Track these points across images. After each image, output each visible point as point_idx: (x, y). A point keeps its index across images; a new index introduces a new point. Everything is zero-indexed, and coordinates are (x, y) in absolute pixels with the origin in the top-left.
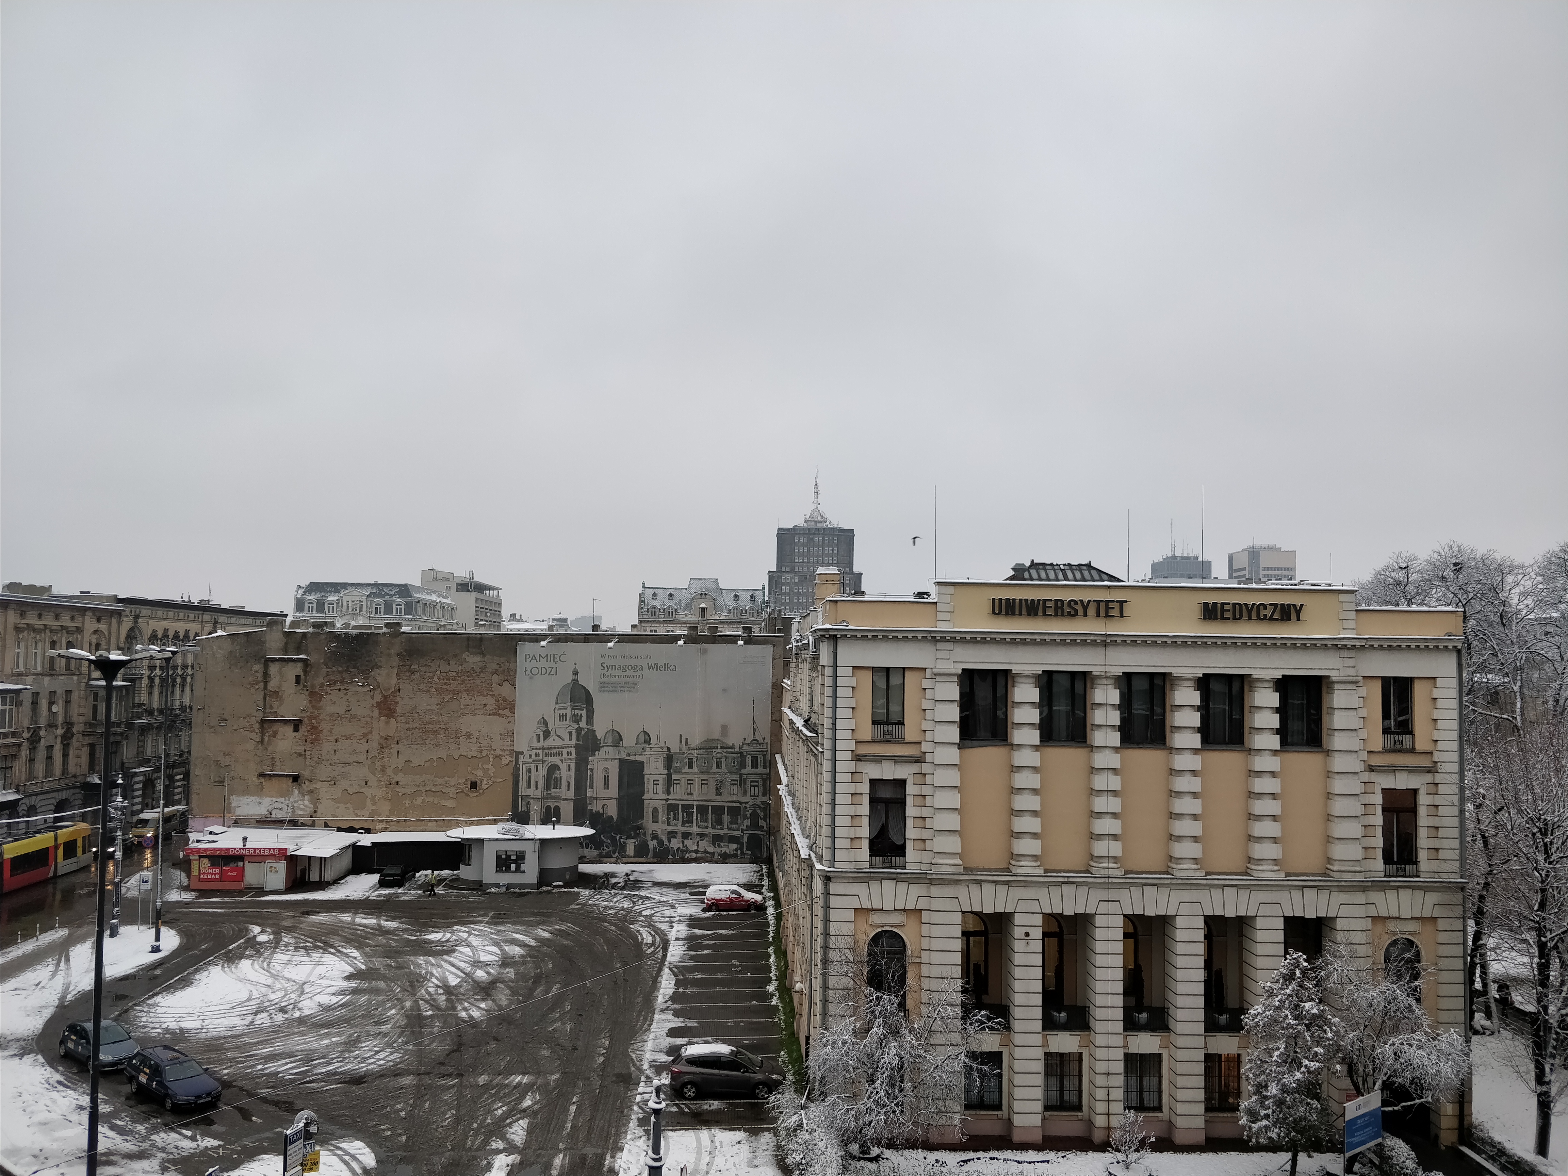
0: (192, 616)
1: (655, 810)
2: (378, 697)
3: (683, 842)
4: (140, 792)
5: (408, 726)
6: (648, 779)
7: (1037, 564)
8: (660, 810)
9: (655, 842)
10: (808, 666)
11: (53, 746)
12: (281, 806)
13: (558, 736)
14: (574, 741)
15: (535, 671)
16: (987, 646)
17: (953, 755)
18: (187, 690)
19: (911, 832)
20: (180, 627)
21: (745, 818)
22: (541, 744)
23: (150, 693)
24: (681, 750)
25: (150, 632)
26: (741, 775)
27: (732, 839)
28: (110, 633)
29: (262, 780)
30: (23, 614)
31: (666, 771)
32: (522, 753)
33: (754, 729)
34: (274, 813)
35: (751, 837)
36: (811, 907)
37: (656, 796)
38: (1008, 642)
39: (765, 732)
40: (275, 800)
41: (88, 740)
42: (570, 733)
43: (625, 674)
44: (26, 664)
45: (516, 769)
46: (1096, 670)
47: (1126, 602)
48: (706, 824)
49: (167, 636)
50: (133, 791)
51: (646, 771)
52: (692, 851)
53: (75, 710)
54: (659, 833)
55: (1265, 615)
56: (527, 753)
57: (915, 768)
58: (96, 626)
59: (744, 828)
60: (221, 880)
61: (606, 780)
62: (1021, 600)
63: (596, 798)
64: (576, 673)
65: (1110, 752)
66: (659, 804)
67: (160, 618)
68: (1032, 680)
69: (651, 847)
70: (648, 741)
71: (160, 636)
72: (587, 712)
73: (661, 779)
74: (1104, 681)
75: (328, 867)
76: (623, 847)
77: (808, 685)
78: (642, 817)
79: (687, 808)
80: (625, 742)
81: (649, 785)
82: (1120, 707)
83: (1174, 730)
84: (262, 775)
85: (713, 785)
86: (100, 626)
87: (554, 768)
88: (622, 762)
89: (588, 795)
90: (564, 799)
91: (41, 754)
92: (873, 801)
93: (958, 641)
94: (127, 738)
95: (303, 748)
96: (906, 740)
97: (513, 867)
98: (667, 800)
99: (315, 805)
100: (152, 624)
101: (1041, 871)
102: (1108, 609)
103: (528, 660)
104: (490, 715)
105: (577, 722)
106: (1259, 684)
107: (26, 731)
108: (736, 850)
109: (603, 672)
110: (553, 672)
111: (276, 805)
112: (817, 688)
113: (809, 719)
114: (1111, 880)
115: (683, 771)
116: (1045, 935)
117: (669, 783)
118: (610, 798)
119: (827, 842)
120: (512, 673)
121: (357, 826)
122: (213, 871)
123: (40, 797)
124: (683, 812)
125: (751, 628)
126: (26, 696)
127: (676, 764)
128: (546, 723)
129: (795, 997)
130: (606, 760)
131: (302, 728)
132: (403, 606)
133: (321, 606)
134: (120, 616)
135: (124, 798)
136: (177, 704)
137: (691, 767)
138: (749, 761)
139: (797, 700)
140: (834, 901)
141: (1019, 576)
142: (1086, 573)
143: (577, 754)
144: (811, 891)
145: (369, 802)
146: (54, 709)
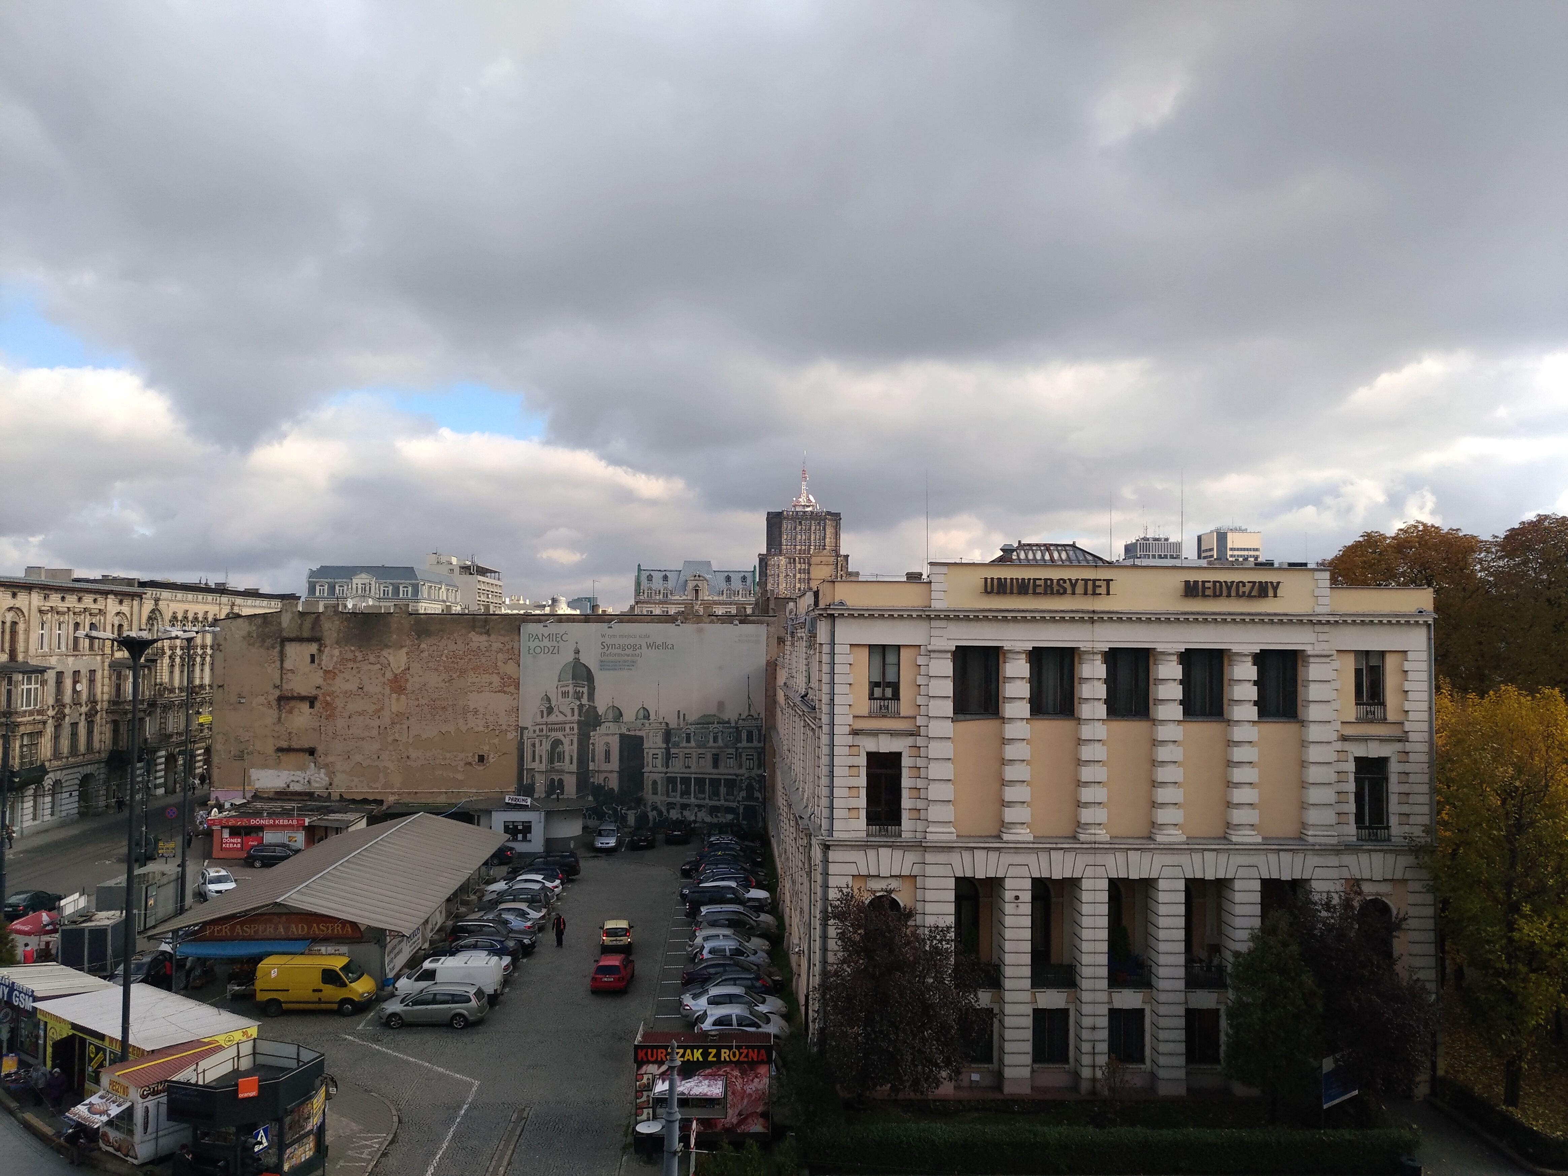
0: (210, 598)
1: (655, 783)
2: (389, 675)
3: (682, 813)
4: (163, 767)
5: (417, 703)
6: (648, 753)
7: (1024, 545)
8: (659, 783)
9: (655, 813)
10: (805, 644)
11: (77, 723)
12: (295, 779)
13: (560, 712)
14: (576, 717)
15: (538, 650)
16: (979, 623)
17: (947, 728)
18: (207, 668)
19: (907, 802)
20: (200, 609)
21: (741, 789)
22: (545, 719)
23: (171, 672)
24: (679, 725)
25: (170, 614)
26: (737, 749)
27: (729, 810)
28: (132, 615)
29: (280, 754)
30: (47, 598)
31: (665, 746)
32: (527, 728)
33: (750, 705)
34: (291, 786)
35: (746, 808)
36: (809, 874)
37: (655, 769)
38: (999, 620)
39: (760, 708)
40: (292, 773)
41: (111, 717)
42: (573, 709)
43: (627, 652)
44: (50, 645)
45: (522, 743)
46: (1083, 646)
47: (1111, 580)
48: (703, 796)
49: (186, 618)
50: (156, 765)
51: (645, 745)
52: (690, 822)
53: (99, 688)
54: (659, 804)
55: (1244, 592)
56: (531, 729)
57: (910, 741)
58: (118, 608)
59: (740, 799)
60: (241, 850)
61: (607, 753)
62: (1012, 579)
63: (598, 772)
64: (577, 652)
65: (1097, 724)
66: (659, 777)
67: (179, 601)
68: (1023, 656)
69: (651, 817)
70: (647, 717)
71: (180, 618)
72: (589, 689)
73: (661, 753)
74: (1091, 657)
76: (624, 818)
77: (805, 662)
78: (642, 789)
79: (686, 781)
80: (626, 718)
81: (648, 758)
82: (1106, 681)
83: (1158, 702)
84: (279, 750)
85: (709, 758)
86: (122, 608)
87: (557, 743)
88: (622, 736)
89: (590, 769)
90: (567, 773)
91: (66, 731)
92: (869, 773)
93: (951, 619)
94: (149, 714)
95: (318, 724)
96: (901, 715)
97: (520, 836)
98: (666, 773)
99: (330, 778)
100: (173, 606)
101: (1031, 838)
102: (1095, 587)
103: (532, 640)
104: (496, 692)
105: (579, 699)
106: (1236, 658)
107: (51, 708)
108: (733, 820)
109: (604, 650)
110: (556, 651)
111: (292, 778)
112: (815, 665)
113: (806, 695)
114: (1097, 845)
115: (681, 745)
116: (1034, 899)
117: (668, 756)
118: (611, 772)
119: (825, 813)
120: (516, 652)
121: (371, 798)
122: (235, 840)
123: (65, 772)
124: (681, 784)
125: (745, 608)
126: (51, 676)
127: (675, 739)
128: (549, 700)
129: (794, 959)
130: (607, 734)
131: (318, 705)
132: (410, 588)
133: (332, 588)
134: (142, 599)
135: (148, 772)
136: (197, 682)
137: (688, 741)
138: (744, 735)
139: (793, 677)
140: (832, 869)
141: (1007, 556)
142: (1071, 553)
143: (579, 729)
144: (810, 859)
145: (381, 775)
146: (79, 687)
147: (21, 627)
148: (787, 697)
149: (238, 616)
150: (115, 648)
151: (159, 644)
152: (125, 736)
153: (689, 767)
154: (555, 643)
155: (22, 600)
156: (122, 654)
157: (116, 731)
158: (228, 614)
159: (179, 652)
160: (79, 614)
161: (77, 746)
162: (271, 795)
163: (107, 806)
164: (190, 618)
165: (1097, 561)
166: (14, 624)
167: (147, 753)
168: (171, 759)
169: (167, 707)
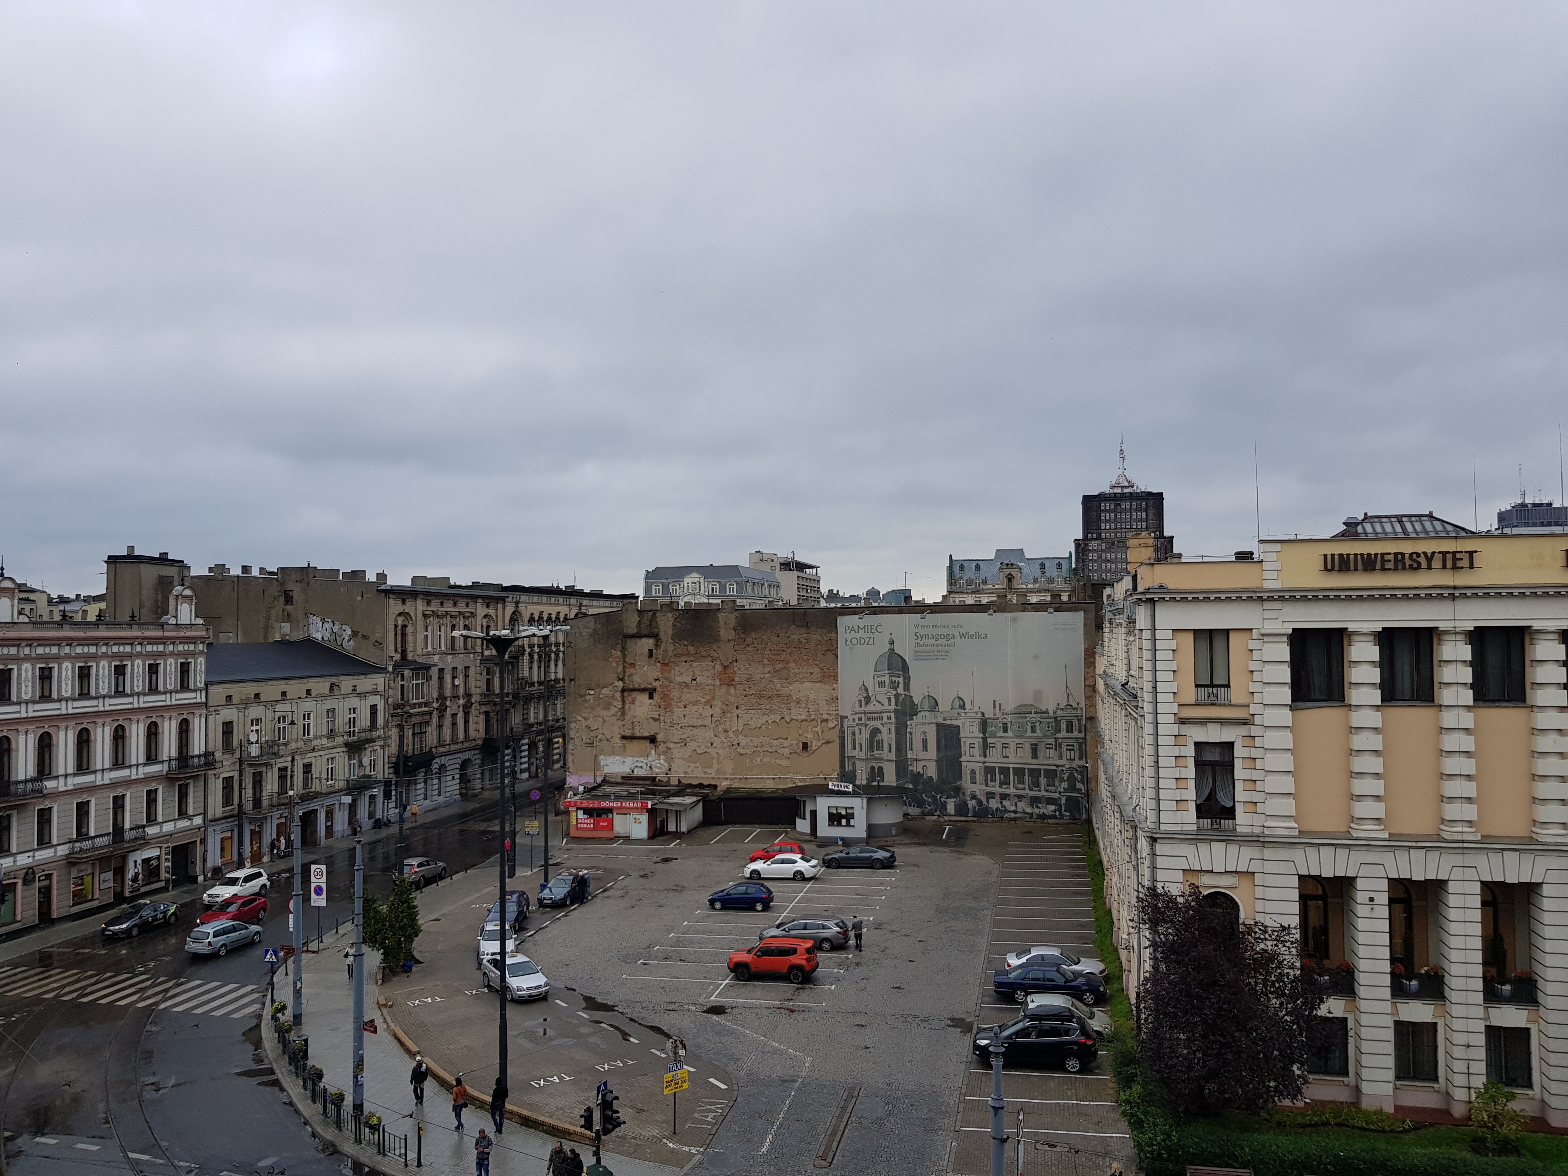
0: (561, 600)
1: (973, 772)
2: (718, 668)
3: (1001, 803)
4: (526, 753)
5: (745, 693)
6: (965, 743)
7: (1371, 517)
8: (977, 772)
9: (974, 802)
10: (1124, 630)
11: (456, 714)
12: (639, 764)
13: (878, 701)
14: (893, 707)
15: (854, 641)
16: (1319, 604)
17: (1285, 717)
18: (560, 664)
19: (1241, 794)
20: (553, 610)
21: (1062, 780)
22: (863, 709)
23: (531, 668)
24: (995, 715)
25: (529, 615)
26: (1056, 739)
27: (1050, 801)
28: (497, 616)
29: (625, 742)
30: (429, 603)
31: (981, 735)
32: (847, 717)
33: (1068, 694)
34: (635, 771)
35: (1068, 799)
36: (1136, 868)
37: (972, 759)
38: (1343, 599)
39: (1079, 697)
40: (636, 759)
41: (483, 709)
42: (889, 699)
43: (939, 642)
44: (433, 645)
45: (842, 731)
46: (1442, 626)
47: (1476, 552)
48: (1023, 786)
49: (543, 618)
50: (521, 751)
51: (962, 735)
52: (1010, 812)
53: (472, 683)
54: (978, 793)
56: (850, 718)
57: (1243, 730)
58: (486, 611)
59: (1062, 790)
60: (594, 829)
61: (925, 742)
62: (1356, 555)
63: (916, 760)
64: (892, 643)
65: (1463, 713)
66: (977, 767)
67: (535, 603)
68: (1371, 638)
69: (970, 806)
70: (963, 707)
71: (536, 619)
72: (904, 678)
73: (978, 742)
74: (1453, 637)
75: (683, 819)
76: (944, 806)
77: (1124, 649)
78: (961, 778)
79: (1004, 771)
80: (941, 708)
81: (965, 748)
82: (1472, 664)
83: (1535, 686)
84: (624, 738)
85: (1028, 748)
86: (489, 611)
87: (875, 731)
88: (939, 726)
89: (909, 757)
90: (887, 761)
91: (448, 721)
92: (1198, 764)
93: (1287, 600)
94: (514, 706)
95: (658, 713)
96: (1232, 703)
97: (844, 822)
98: (984, 762)
99: (669, 764)
100: (531, 608)
101: (1386, 835)
102: (1455, 560)
103: (848, 632)
104: (816, 682)
105: (895, 688)
107: (435, 701)
108: (1055, 811)
109: (918, 641)
110: (871, 642)
111: (636, 764)
112: (1135, 652)
113: (1127, 683)
114: (1465, 845)
115: (998, 735)
116: (1392, 901)
117: (985, 746)
118: (929, 760)
119: (1152, 804)
120: (834, 644)
121: (706, 783)
122: (588, 821)
123: (448, 758)
124: (1000, 774)
125: (1060, 595)
126: (434, 672)
127: (990, 729)
128: (867, 690)
129: (1123, 954)
130: (924, 723)
131: (656, 696)
132: (735, 586)
133: (665, 587)
134: (504, 602)
135: (514, 757)
136: (553, 677)
137: (1005, 730)
138: (1063, 726)
139: (1113, 665)
140: (1160, 862)
141: (1351, 531)
142: (1428, 525)
143: (896, 718)
144: (1136, 852)
145: (715, 761)
146: (457, 682)
147: (410, 629)
148: (1107, 686)
149: (586, 615)
150: (485, 647)
151: (520, 642)
152: (495, 726)
153: (1008, 757)
154: (870, 635)
155: (409, 607)
156: (491, 652)
157: (487, 721)
158: (577, 615)
159: (536, 649)
160: (455, 617)
161: (457, 735)
162: (619, 780)
163: (482, 788)
164: (545, 619)
165: (1461, 533)
166: (404, 627)
167: (512, 742)
168: (533, 746)
169: (527, 700)
